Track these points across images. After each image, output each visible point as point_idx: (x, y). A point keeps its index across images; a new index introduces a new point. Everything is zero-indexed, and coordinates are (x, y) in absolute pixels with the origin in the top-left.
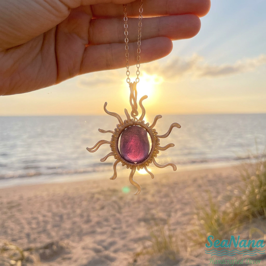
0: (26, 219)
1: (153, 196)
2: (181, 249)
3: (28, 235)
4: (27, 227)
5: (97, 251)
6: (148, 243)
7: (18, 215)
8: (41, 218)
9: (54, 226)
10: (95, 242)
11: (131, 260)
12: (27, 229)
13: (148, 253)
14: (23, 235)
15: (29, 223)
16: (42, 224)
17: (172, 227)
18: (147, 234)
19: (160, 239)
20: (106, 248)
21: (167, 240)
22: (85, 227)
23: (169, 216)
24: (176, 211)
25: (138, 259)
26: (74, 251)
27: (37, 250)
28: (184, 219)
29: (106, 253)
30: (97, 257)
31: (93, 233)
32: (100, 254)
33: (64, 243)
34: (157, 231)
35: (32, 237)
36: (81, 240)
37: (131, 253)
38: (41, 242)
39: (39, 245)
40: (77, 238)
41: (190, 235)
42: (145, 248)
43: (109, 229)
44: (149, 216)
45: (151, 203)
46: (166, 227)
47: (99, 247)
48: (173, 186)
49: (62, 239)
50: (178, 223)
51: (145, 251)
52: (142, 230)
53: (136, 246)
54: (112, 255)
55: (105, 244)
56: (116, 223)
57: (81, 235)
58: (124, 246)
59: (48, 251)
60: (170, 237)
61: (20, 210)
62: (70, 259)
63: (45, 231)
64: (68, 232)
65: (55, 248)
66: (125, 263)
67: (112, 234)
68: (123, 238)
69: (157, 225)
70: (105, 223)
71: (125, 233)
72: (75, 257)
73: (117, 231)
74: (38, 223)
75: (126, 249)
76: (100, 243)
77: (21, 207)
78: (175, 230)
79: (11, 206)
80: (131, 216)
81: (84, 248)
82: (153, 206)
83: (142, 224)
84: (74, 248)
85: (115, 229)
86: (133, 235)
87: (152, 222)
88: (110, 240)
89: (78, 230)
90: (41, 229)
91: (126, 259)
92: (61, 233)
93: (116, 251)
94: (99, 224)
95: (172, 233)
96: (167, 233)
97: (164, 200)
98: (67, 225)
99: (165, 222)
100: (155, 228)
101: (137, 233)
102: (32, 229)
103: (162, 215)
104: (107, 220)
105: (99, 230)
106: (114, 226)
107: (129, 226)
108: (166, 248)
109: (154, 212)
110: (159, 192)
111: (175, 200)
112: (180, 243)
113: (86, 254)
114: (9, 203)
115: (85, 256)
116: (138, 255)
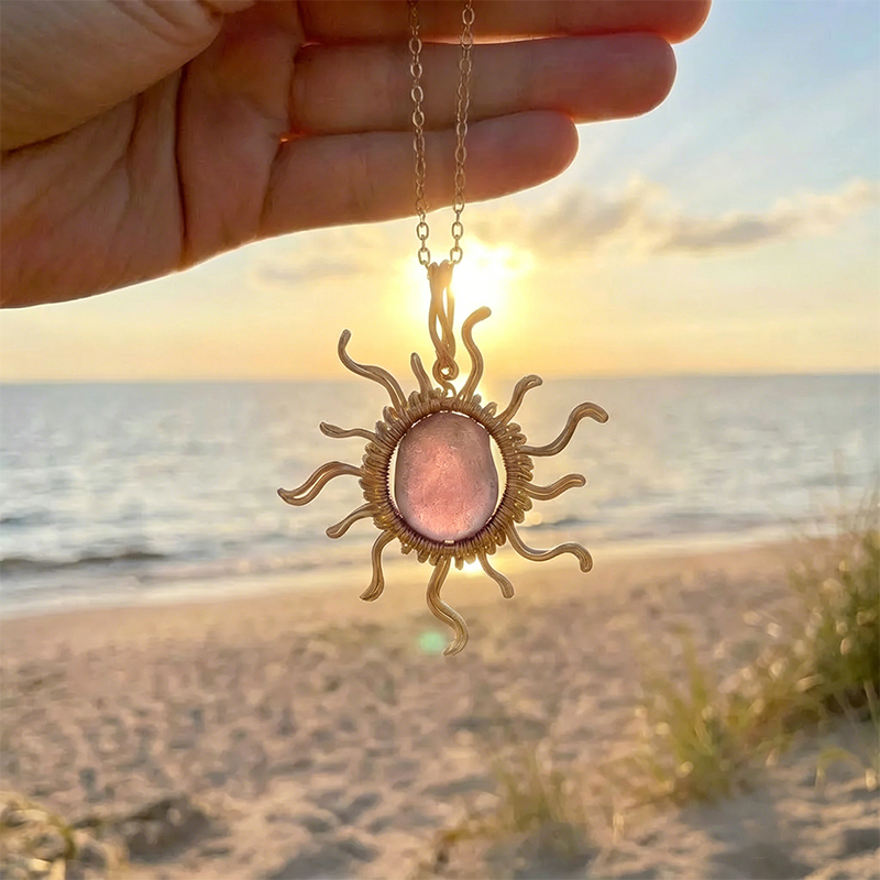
0: (80, 722)
1: (501, 644)
2: (594, 819)
3: (88, 777)
4: (83, 748)
5: (316, 827)
6: (485, 800)
7: (54, 710)
8: (130, 721)
9: (175, 746)
10: (309, 798)
11: (429, 856)
12: (84, 757)
13: (483, 831)
14: (72, 776)
15: (92, 737)
16: (134, 740)
17: (564, 748)
18: (480, 770)
19: (522, 787)
20: (345, 818)
21: (548, 789)
22: (277, 748)
23: (553, 710)
24: (575, 696)
25: (452, 852)
26: (240, 827)
27: (117, 824)
28: (604, 720)
29: (346, 832)
30: (316, 848)
31: (301, 766)
32: (328, 837)
33: (206, 802)
34: (513, 759)
35: (102, 781)
36: (262, 790)
37: (430, 833)
38: (130, 800)
39: (122, 808)
40: (249, 787)
41: (622, 771)
42: (475, 815)
43: (355, 755)
44: (487, 712)
45: (495, 669)
46: (543, 748)
47: (323, 814)
48: (567, 613)
49: (199, 789)
50: (583, 734)
51: (473, 826)
52: (463, 758)
53: (443, 809)
54: (366, 839)
55: (344, 803)
56: (378, 736)
57: (263, 774)
58: (406, 809)
59: (153, 829)
60: (557, 779)
61: (61, 696)
62: (224, 852)
63: (141, 762)
64: (218, 765)
65: (175, 816)
66: (409, 865)
67: (366, 772)
68: (402, 785)
69: (513, 739)
70: (343, 736)
71: (409, 766)
72: (241, 847)
73: (383, 762)
74: (120, 737)
75: (411, 819)
76: (325, 799)
77: (63, 685)
78: (572, 756)
79: (32, 680)
80: (427, 713)
81: (271, 818)
82: (499, 679)
83: (465, 737)
84: (240, 816)
85: (373, 753)
86: (432, 773)
87: (498, 731)
88: (358, 791)
89: (252, 758)
90: (129, 756)
91: (410, 853)
92: (196, 768)
93: (376, 827)
94: (321, 737)
95: (562, 766)
96: (548, 766)
97: (537, 658)
98: (216, 742)
99: (538, 729)
100: (508, 751)
101: (448, 767)
102: (104, 755)
103: (530, 708)
104: (348, 726)
105: (320, 757)
106: (372, 744)
107: (421, 744)
108: (544, 815)
109: (502, 696)
110: (519, 631)
111: (572, 658)
112: (589, 800)
113: (278, 835)
114: (23, 671)
115: (276, 844)
116: (451, 838)
